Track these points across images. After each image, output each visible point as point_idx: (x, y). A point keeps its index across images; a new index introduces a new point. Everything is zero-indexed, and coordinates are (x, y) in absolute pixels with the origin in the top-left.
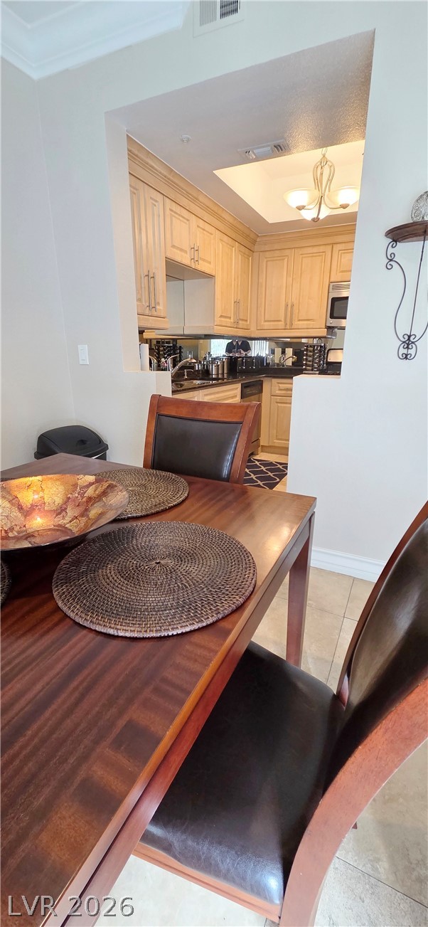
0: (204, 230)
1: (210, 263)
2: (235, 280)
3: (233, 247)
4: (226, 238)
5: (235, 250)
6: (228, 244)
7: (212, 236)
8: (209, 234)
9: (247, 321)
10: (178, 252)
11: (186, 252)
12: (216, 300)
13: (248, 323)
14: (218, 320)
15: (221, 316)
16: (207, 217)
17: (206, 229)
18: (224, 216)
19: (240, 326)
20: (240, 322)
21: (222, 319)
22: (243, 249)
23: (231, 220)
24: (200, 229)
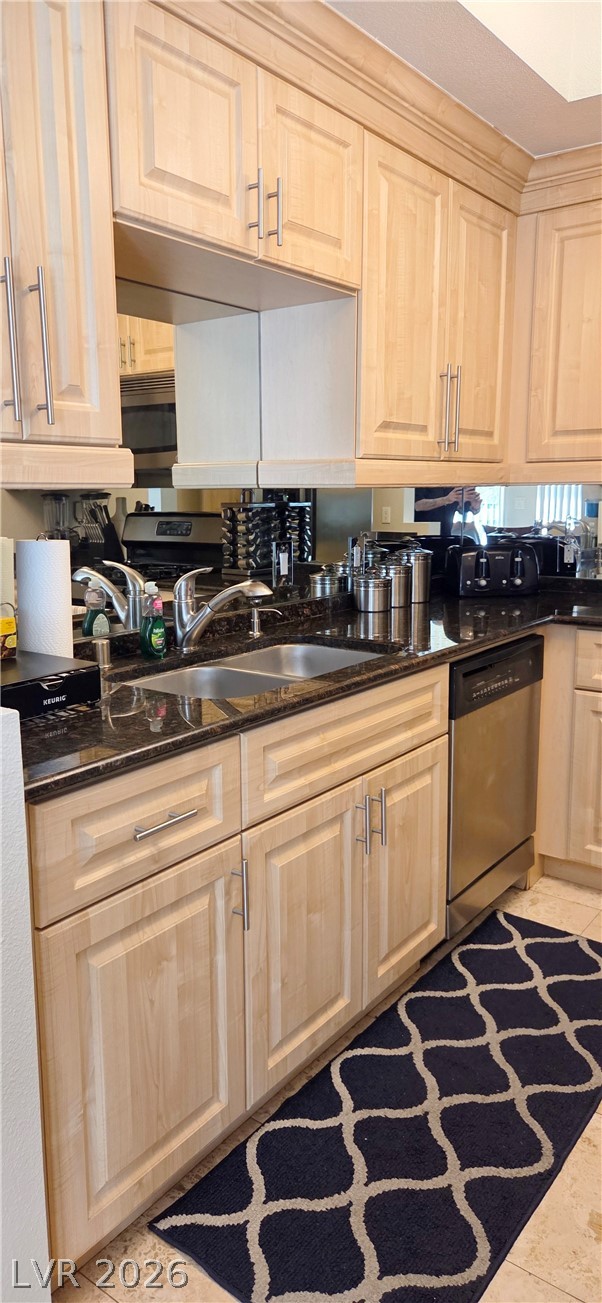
0: (309, 126)
1: (337, 243)
2: (442, 304)
3: (436, 194)
4: (404, 162)
5: (444, 205)
6: (414, 183)
7: (346, 153)
8: (332, 145)
9: (490, 434)
10: (185, 196)
11: (222, 199)
12: (363, 372)
13: (496, 440)
14: (370, 439)
15: (386, 426)
16: (321, 81)
17: (318, 123)
18: (392, 80)
19: (464, 455)
20: (463, 440)
21: (391, 435)
22: (475, 202)
23: (424, 100)
24: (288, 122)
